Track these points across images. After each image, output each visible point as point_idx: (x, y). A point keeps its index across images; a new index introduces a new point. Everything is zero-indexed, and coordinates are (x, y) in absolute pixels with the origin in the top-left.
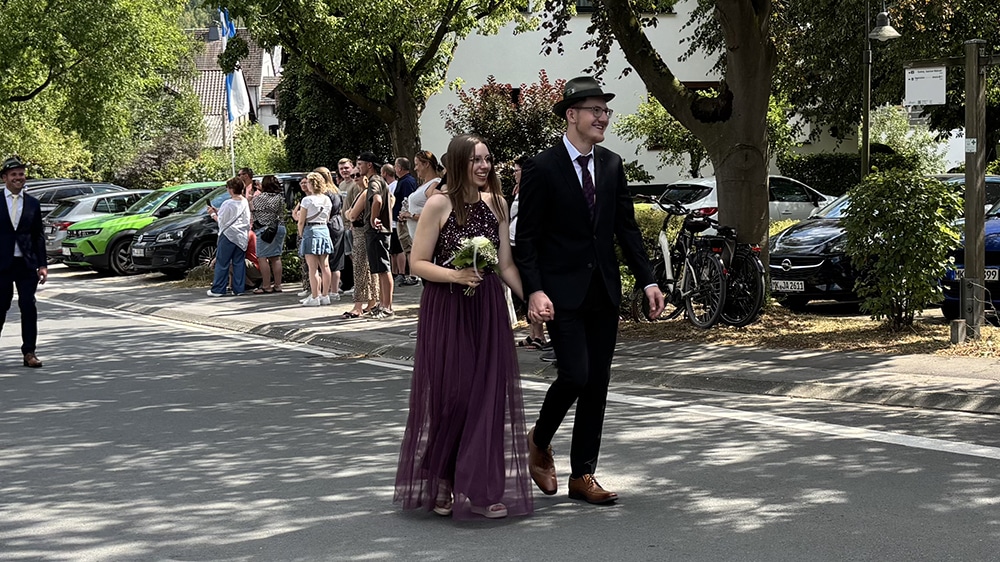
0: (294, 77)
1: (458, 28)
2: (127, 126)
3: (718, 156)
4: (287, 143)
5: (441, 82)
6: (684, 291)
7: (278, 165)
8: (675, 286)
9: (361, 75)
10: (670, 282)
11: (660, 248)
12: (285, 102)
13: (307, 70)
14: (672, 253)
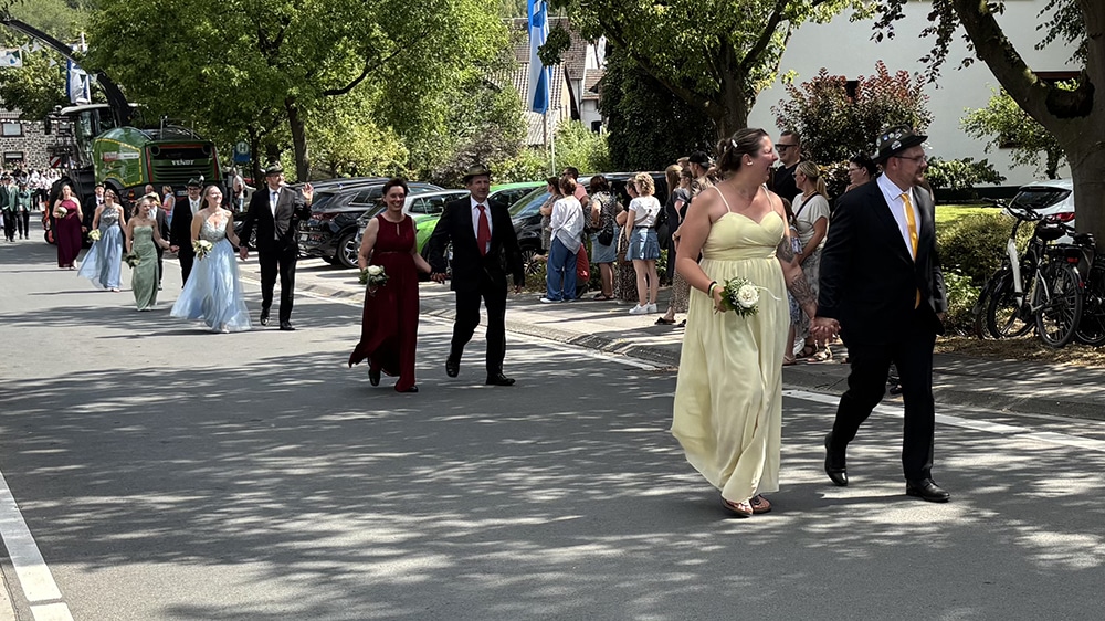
0: (619, 70)
1: (792, 16)
2: (445, 122)
3: (1076, 155)
4: (610, 140)
5: (772, 75)
6: (1034, 305)
7: (599, 164)
8: (1024, 300)
9: (689, 67)
10: (1019, 295)
11: (1008, 257)
12: (609, 97)
13: (632, 63)
14: (1022, 263)
